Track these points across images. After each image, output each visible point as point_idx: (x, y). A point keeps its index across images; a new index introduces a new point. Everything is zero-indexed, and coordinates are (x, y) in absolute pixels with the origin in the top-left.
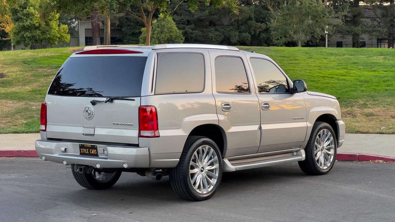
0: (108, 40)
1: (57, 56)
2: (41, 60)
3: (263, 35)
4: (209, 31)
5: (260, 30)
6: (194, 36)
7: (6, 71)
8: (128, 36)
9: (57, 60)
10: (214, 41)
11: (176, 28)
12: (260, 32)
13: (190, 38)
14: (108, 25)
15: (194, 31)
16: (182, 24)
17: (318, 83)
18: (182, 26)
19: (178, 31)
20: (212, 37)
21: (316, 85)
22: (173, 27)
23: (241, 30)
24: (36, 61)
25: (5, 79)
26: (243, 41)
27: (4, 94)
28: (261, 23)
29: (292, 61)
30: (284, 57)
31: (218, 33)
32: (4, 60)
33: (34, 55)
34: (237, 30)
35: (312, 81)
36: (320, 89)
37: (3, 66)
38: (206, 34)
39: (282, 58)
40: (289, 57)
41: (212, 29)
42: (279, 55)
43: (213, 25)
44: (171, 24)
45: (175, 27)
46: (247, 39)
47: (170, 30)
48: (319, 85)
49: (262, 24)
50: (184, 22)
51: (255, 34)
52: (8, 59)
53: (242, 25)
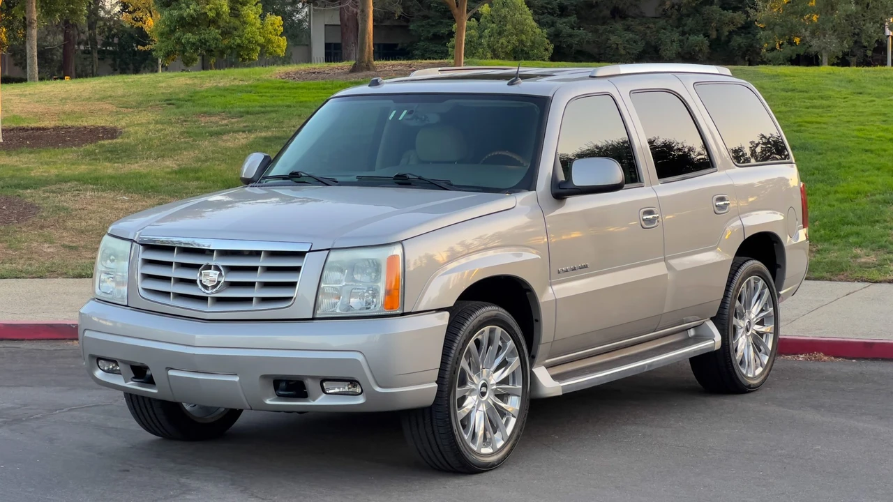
0: (367, 49)
1: (247, 86)
2: (207, 97)
3: (738, 40)
4: (609, 32)
5: (732, 28)
6: (575, 40)
7: (123, 124)
8: (423, 41)
9: (245, 96)
10: (621, 55)
11: (534, 24)
12: (730, 33)
13: (568, 46)
14: (369, 11)
15: (576, 31)
16: (549, 13)
17: (883, 156)
18: (548, 18)
19: (538, 30)
20: (617, 45)
21: (875, 161)
22: (525, 20)
23: (687, 29)
24: (196, 98)
25: (119, 140)
26: (691, 54)
27: (111, 177)
28: (734, 11)
29: (815, 101)
30: (793, 90)
31: (631, 35)
32: (123, 96)
33: (194, 85)
34: (677, 27)
35: (867, 151)
36: (888, 172)
37: (118, 109)
38: (604, 37)
39: (789, 94)
40: (806, 92)
41: (618, 25)
42: (782, 87)
43: (621, 17)
44: (521, 14)
45: (530, 21)
46: (701, 50)
47: (520, 27)
48: (882, 161)
49: (735, 14)
50: (552, 9)
51: (718, 38)
52: (134, 93)
53: (688, 16)
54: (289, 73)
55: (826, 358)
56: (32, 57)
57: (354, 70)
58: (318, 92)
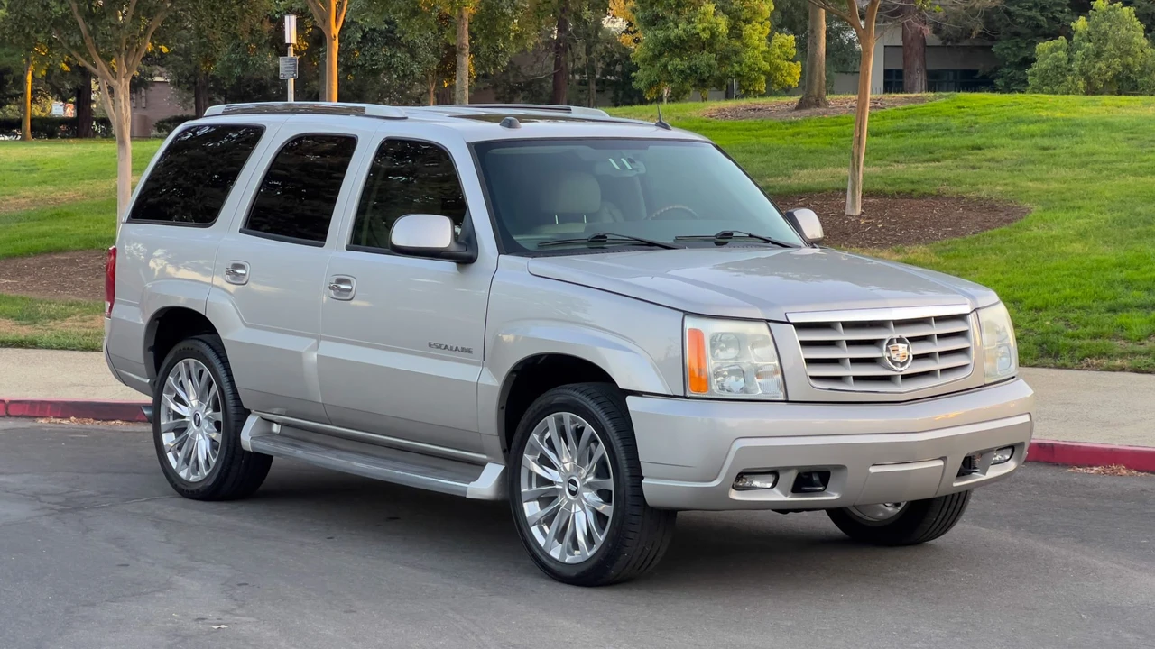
8: (1008, 67)
14: (820, 32)
54: (724, 110)
55: (1124, 472)
56: (463, 90)
57: (800, 106)
58: (739, 134)
